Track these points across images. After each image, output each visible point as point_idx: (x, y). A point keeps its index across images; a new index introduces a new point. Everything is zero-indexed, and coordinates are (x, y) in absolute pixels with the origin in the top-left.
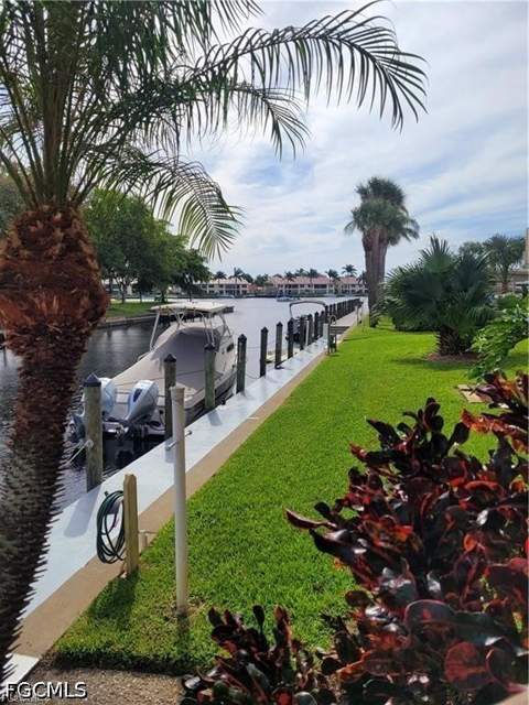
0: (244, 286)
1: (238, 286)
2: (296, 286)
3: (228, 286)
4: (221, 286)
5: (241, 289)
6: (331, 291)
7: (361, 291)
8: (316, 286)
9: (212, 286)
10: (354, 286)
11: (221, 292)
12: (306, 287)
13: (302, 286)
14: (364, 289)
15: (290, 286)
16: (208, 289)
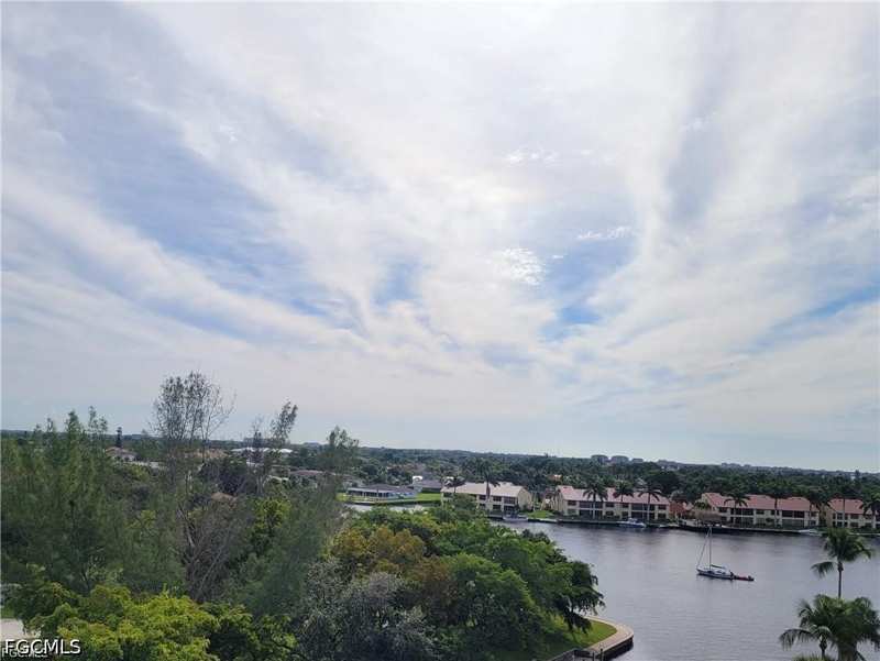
0: (662, 507)
1: (652, 507)
2: (749, 511)
3: (635, 506)
4: (625, 505)
5: (657, 511)
6: (812, 525)
7: (869, 525)
8: (785, 513)
9: (611, 505)
10: (855, 516)
11: (625, 514)
12: (769, 515)
13: (760, 512)
14: (874, 522)
15: (739, 511)
16: (604, 510)
